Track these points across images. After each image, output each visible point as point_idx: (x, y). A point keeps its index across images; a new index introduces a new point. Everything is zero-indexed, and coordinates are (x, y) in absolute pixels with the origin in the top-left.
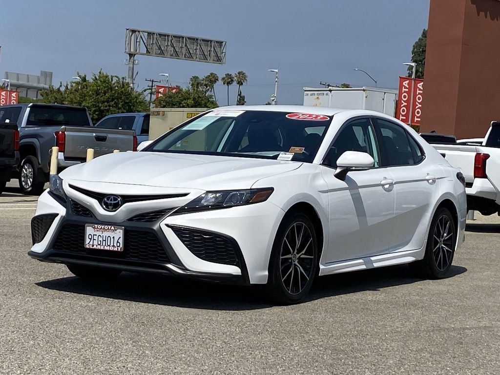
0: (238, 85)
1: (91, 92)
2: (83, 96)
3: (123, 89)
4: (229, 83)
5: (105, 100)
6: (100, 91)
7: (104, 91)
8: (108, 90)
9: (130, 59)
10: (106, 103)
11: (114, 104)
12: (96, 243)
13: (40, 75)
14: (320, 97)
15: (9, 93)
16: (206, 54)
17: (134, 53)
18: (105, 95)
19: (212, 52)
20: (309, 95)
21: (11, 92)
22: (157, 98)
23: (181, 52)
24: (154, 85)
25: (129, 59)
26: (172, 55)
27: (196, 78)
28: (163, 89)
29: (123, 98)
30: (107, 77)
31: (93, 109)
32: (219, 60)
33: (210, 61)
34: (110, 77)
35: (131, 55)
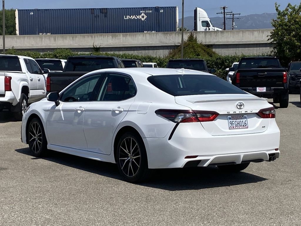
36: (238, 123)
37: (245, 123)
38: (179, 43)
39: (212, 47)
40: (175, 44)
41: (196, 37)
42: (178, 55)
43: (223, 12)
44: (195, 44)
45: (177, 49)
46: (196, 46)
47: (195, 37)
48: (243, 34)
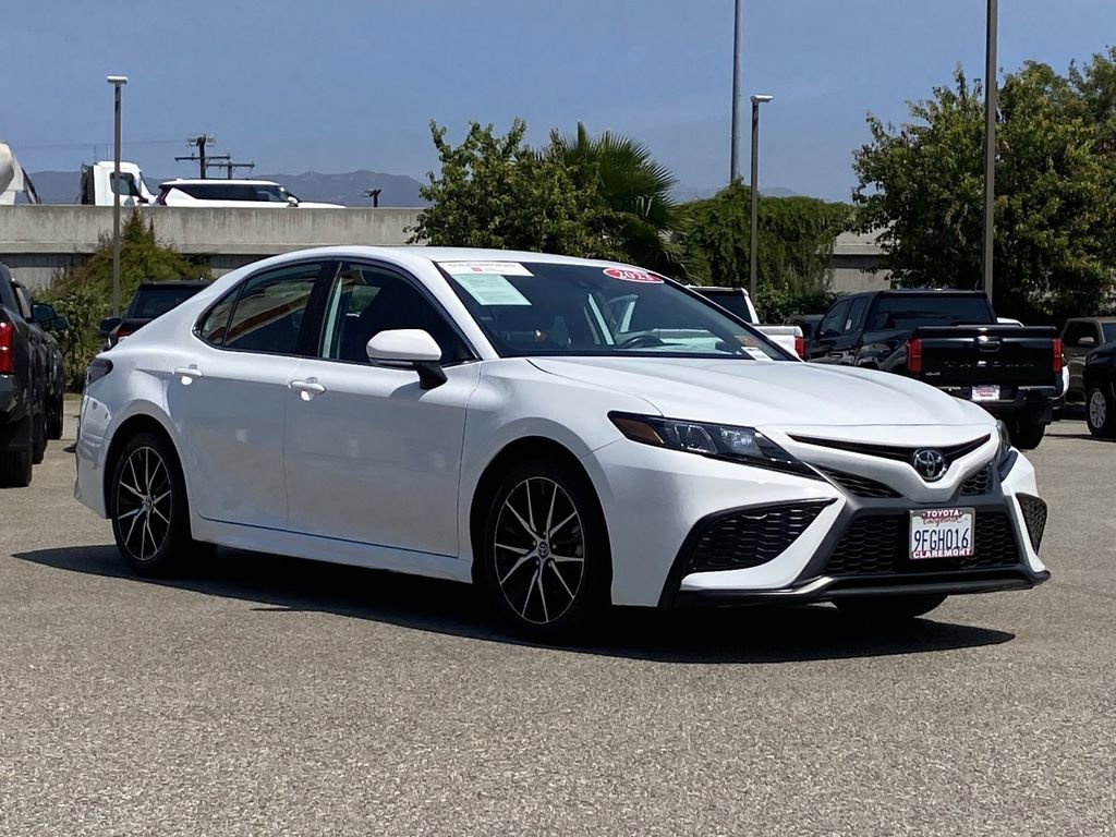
12: (927, 546)
38: (91, 245)
39: (208, 261)
40: (75, 248)
41: (152, 227)
42: (87, 287)
43: (198, 155)
44: (148, 249)
45: (83, 265)
46: (154, 259)
47: (148, 227)
48: (314, 221)
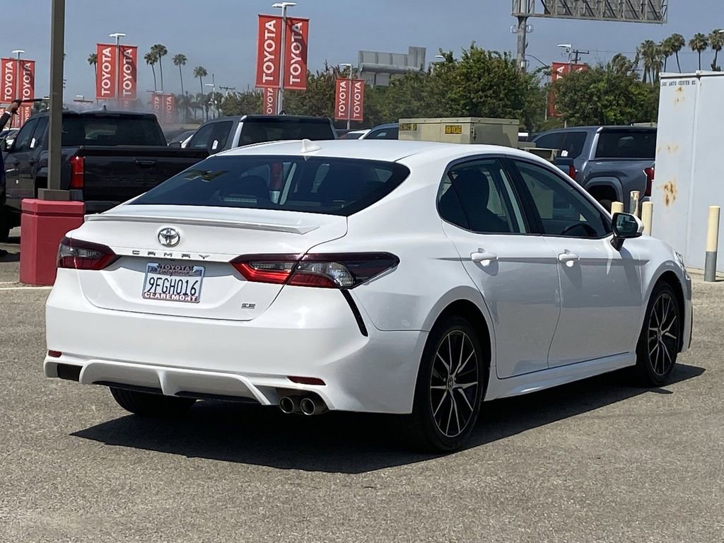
0: (715, 51)
1: (458, 77)
2: (449, 83)
3: (506, 71)
4: (700, 49)
5: (480, 88)
6: (472, 75)
7: (479, 74)
8: (484, 72)
9: (520, 24)
10: (480, 93)
11: (493, 93)
13: (408, 53)
14: (684, 87)
15: (350, 83)
16: (636, 10)
17: (525, 15)
18: (480, 79)
19: (646, 6)
20: (668, 84)
21: (354, 80)
22: (554, 81)
23: (597, 9)
24: (578, 58)
25: (518, 24)
26: (584, 15)
27: (649, 44)
28: (563, 67)
29: (505, 84)
30: (482, 53)
31: (462, 102)
32: (657, 17)
33: (643, 21)
34: (486, 53)
35: (522, 19)
36: (173, 284)
37: (193, 288)
